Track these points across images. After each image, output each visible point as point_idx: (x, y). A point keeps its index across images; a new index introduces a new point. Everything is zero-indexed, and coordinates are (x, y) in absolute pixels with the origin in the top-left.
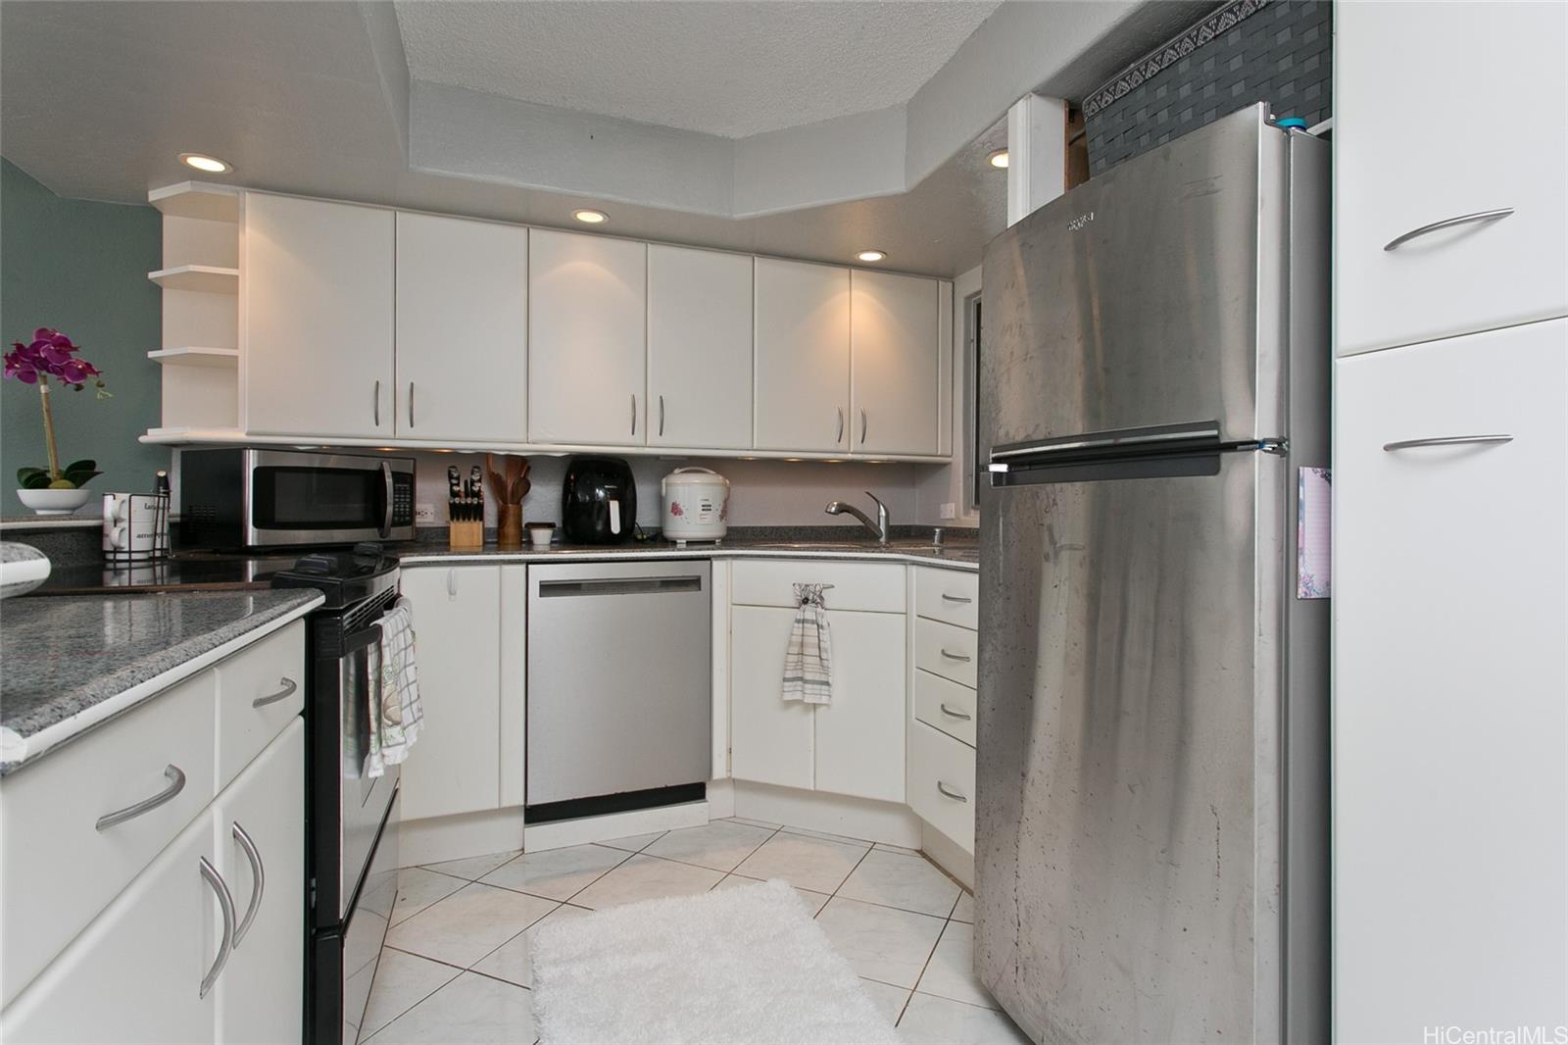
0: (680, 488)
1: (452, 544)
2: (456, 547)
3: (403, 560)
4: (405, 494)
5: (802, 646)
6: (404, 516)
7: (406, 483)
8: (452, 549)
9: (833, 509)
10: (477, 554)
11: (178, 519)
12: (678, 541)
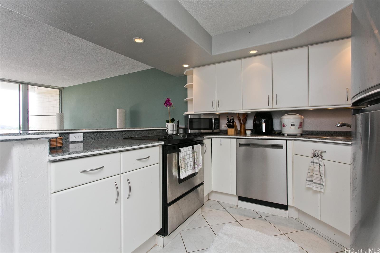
0: (286, 119)
1: (228, 133)
2: (229, 134)
3: (204, 137)
4: (217, 123)
5: (313, 170)
6: (217, 127)
7: (217, 120)
8: (228, 135)
9: (339, 125)
10: (233, 136)
11: (184, 128)
12: (285, 134)
